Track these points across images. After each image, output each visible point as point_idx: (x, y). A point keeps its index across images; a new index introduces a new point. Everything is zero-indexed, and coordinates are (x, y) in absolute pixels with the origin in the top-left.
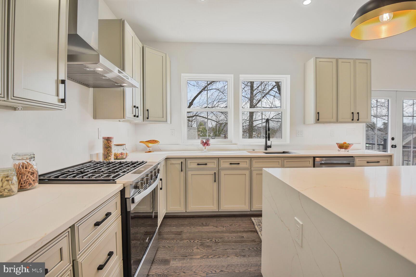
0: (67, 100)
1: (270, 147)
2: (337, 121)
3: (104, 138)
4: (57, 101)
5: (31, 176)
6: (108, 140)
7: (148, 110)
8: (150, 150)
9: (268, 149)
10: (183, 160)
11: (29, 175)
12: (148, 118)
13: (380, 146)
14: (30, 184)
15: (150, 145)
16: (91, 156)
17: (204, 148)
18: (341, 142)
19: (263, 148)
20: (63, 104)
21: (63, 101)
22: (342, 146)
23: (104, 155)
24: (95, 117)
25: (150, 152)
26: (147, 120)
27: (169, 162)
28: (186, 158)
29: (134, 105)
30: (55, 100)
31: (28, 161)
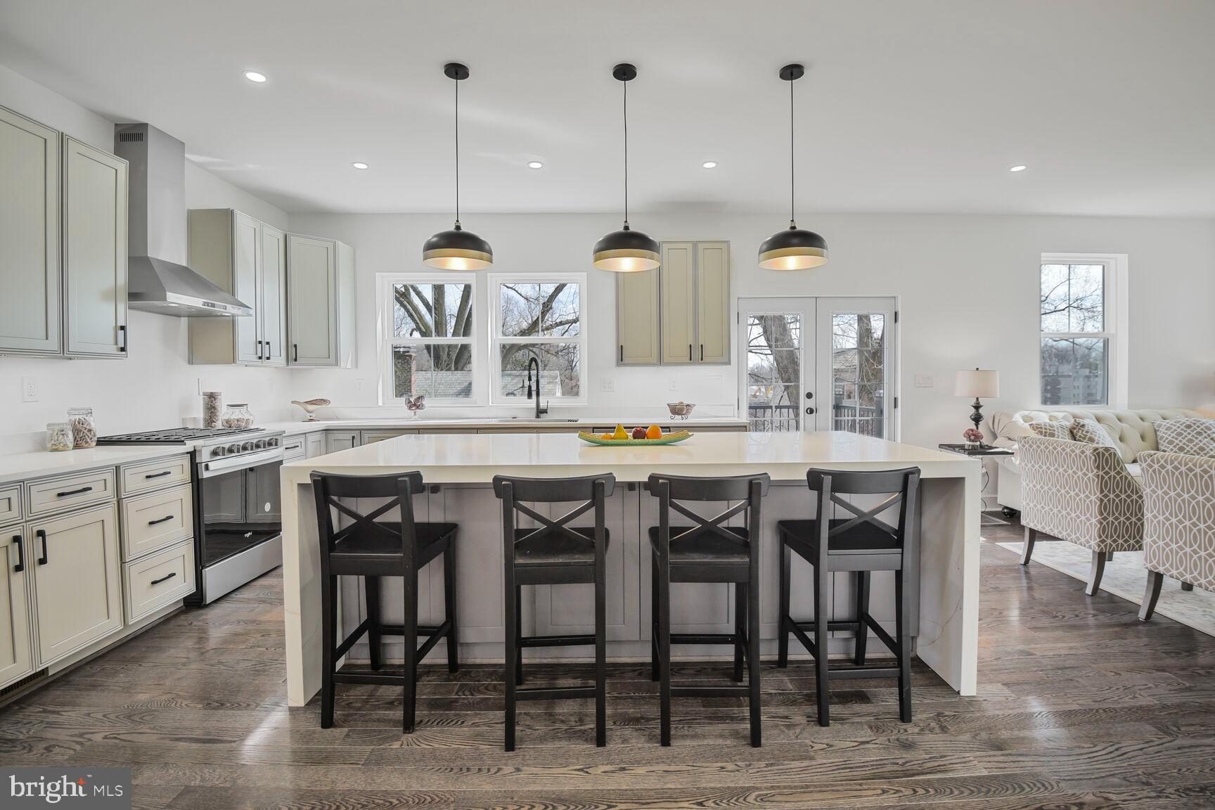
0: (128, 348)
1: (545, 411)
2: (660, 362)
3: (205, 394)
4: (115, 350)
5: (88, 433)
6: (212, 397)
7: (295, 346)
8: (311, 418)
9: (542, 415)
10: (356, 434)
11: (86, 431)
12: (296, 360)
13: (783, 410)
14: (87, 442)
15: (310, 407)
16: (184, 420)
17: (413, 413)
18: (675, 401)
19: (534, 412)
20: (124, 353)
21: (123, 349)
22: (676, 410)
23: (205, 420)
24: (191, 362)
25: (311, 420)
26: (294, 362)
27: (332, 436)
28: (361, 430)
29: (259, 339)
30: (113, 349)
31: (84, 416)
